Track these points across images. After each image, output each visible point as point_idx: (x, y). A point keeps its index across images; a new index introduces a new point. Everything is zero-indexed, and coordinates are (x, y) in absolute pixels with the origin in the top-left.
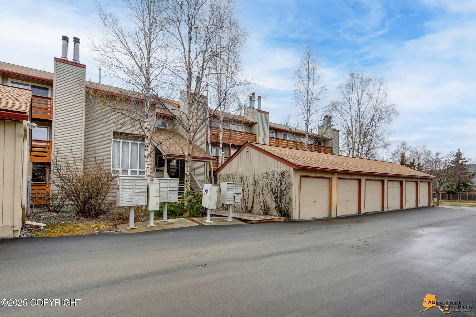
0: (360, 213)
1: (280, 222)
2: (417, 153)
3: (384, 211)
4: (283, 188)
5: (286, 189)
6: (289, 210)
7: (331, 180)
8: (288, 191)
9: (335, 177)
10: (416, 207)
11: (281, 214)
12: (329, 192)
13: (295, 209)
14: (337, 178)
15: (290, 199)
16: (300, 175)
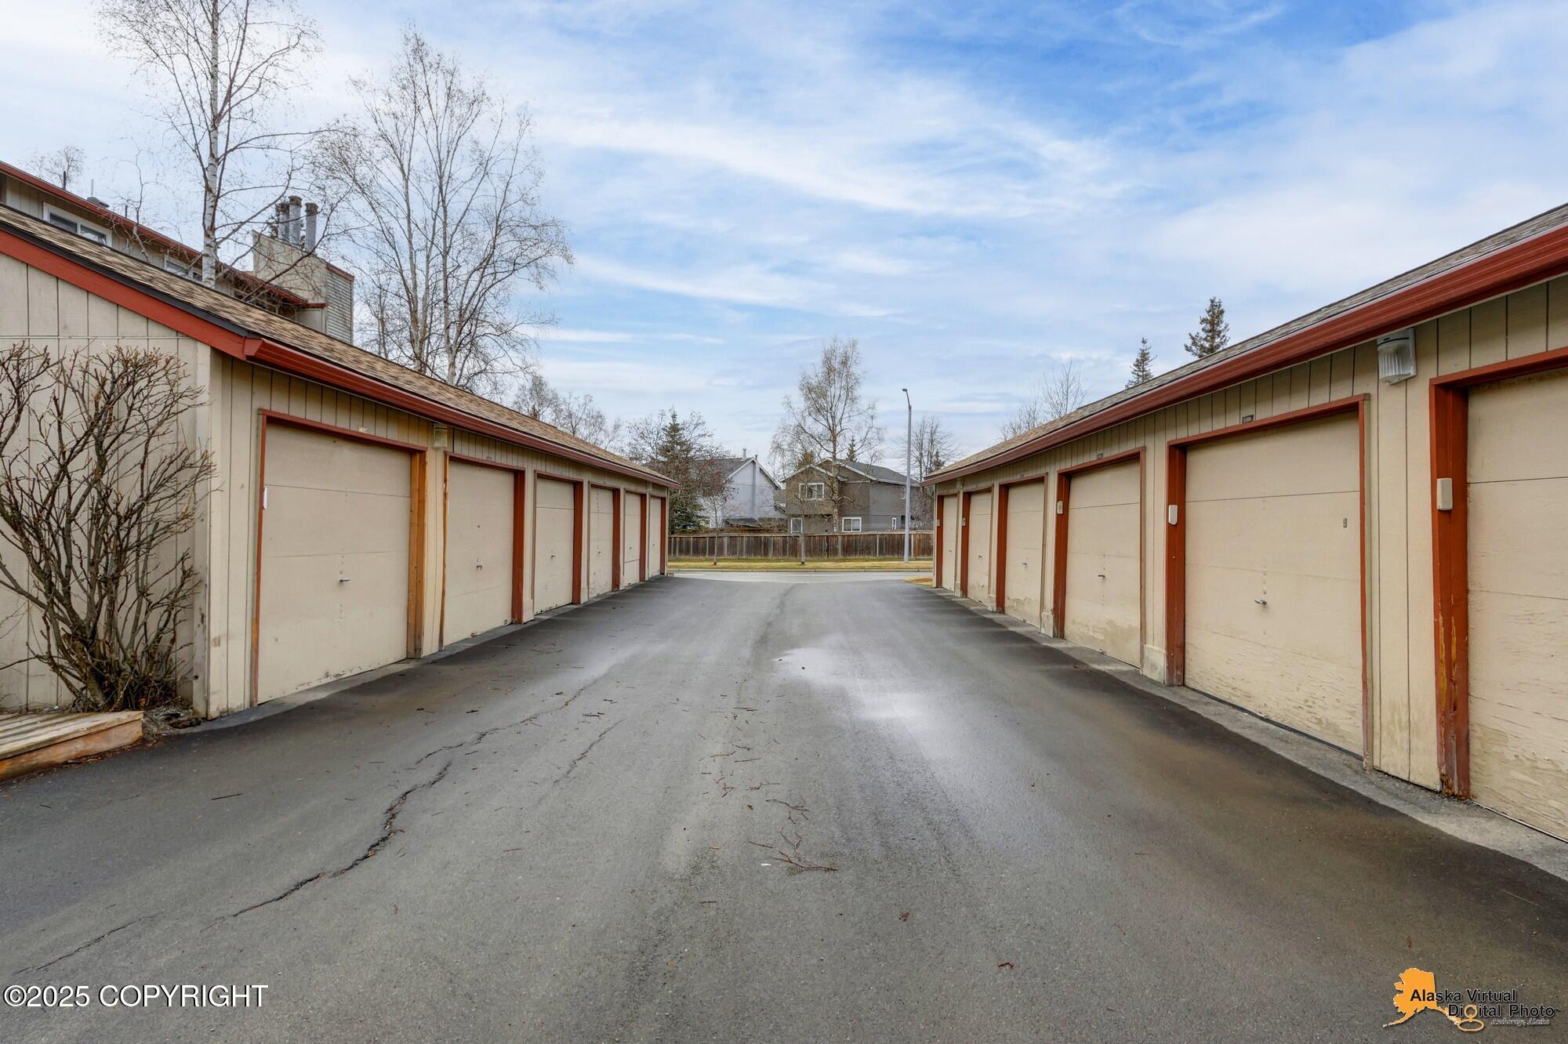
0: (519, 621)
1: (101, 756)
2: (570, 416)
3: (579, 603)
4: (128, 490)
5: (146, 499)
6: (179, 655)
7: (423, 464)
8: (169, 512)
9: (437, 449)
10: (641, 580)
11: (109, 692)
12: (411, 524)
13: (223, 643)
14: (445, 454)
15: (186, 574)
16: (257, 404)
